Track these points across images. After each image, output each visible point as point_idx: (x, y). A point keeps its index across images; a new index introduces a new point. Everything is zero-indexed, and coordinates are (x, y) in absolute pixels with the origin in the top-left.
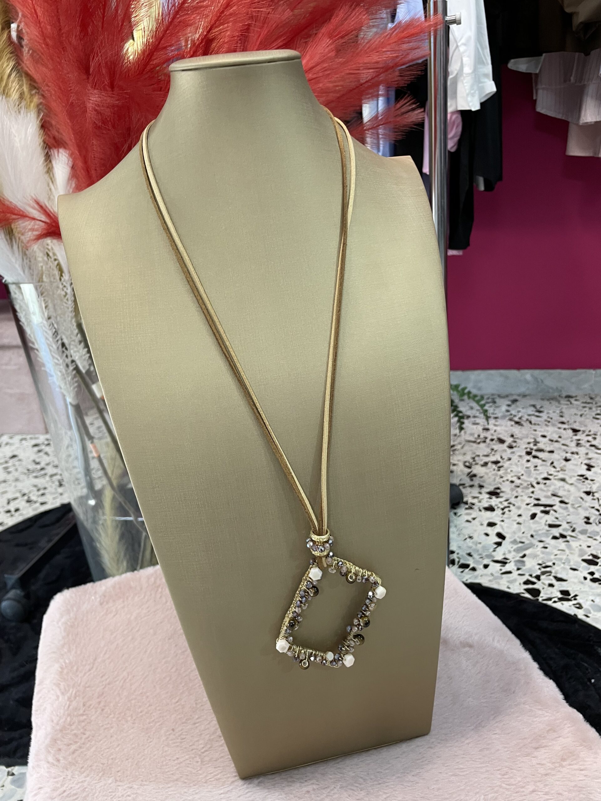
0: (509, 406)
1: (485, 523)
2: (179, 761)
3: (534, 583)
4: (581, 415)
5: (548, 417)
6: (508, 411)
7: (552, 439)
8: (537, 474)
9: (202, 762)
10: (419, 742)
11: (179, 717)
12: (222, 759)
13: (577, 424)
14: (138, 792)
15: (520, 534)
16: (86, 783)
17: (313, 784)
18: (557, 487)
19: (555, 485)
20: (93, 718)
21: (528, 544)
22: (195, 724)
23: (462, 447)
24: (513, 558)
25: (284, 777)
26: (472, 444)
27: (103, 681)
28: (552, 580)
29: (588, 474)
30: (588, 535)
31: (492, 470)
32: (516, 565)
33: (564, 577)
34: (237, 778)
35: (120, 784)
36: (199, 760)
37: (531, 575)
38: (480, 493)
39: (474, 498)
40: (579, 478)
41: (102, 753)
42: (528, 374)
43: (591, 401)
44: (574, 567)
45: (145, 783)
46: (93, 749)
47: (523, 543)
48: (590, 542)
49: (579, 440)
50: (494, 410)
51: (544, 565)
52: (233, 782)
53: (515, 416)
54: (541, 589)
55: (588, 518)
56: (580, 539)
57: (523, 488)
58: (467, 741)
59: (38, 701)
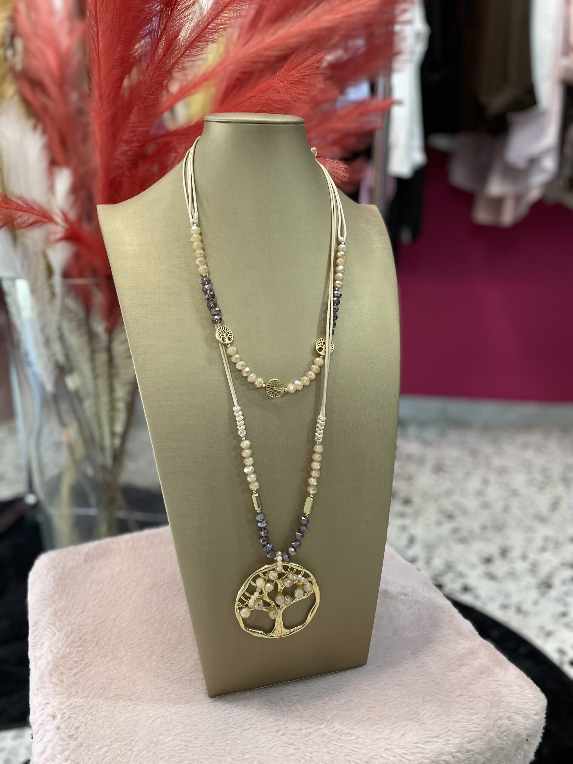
2: (170, 680)
11: (166, 647)
41: (101, 675)
46: (93, 672)
58: (407, 662)
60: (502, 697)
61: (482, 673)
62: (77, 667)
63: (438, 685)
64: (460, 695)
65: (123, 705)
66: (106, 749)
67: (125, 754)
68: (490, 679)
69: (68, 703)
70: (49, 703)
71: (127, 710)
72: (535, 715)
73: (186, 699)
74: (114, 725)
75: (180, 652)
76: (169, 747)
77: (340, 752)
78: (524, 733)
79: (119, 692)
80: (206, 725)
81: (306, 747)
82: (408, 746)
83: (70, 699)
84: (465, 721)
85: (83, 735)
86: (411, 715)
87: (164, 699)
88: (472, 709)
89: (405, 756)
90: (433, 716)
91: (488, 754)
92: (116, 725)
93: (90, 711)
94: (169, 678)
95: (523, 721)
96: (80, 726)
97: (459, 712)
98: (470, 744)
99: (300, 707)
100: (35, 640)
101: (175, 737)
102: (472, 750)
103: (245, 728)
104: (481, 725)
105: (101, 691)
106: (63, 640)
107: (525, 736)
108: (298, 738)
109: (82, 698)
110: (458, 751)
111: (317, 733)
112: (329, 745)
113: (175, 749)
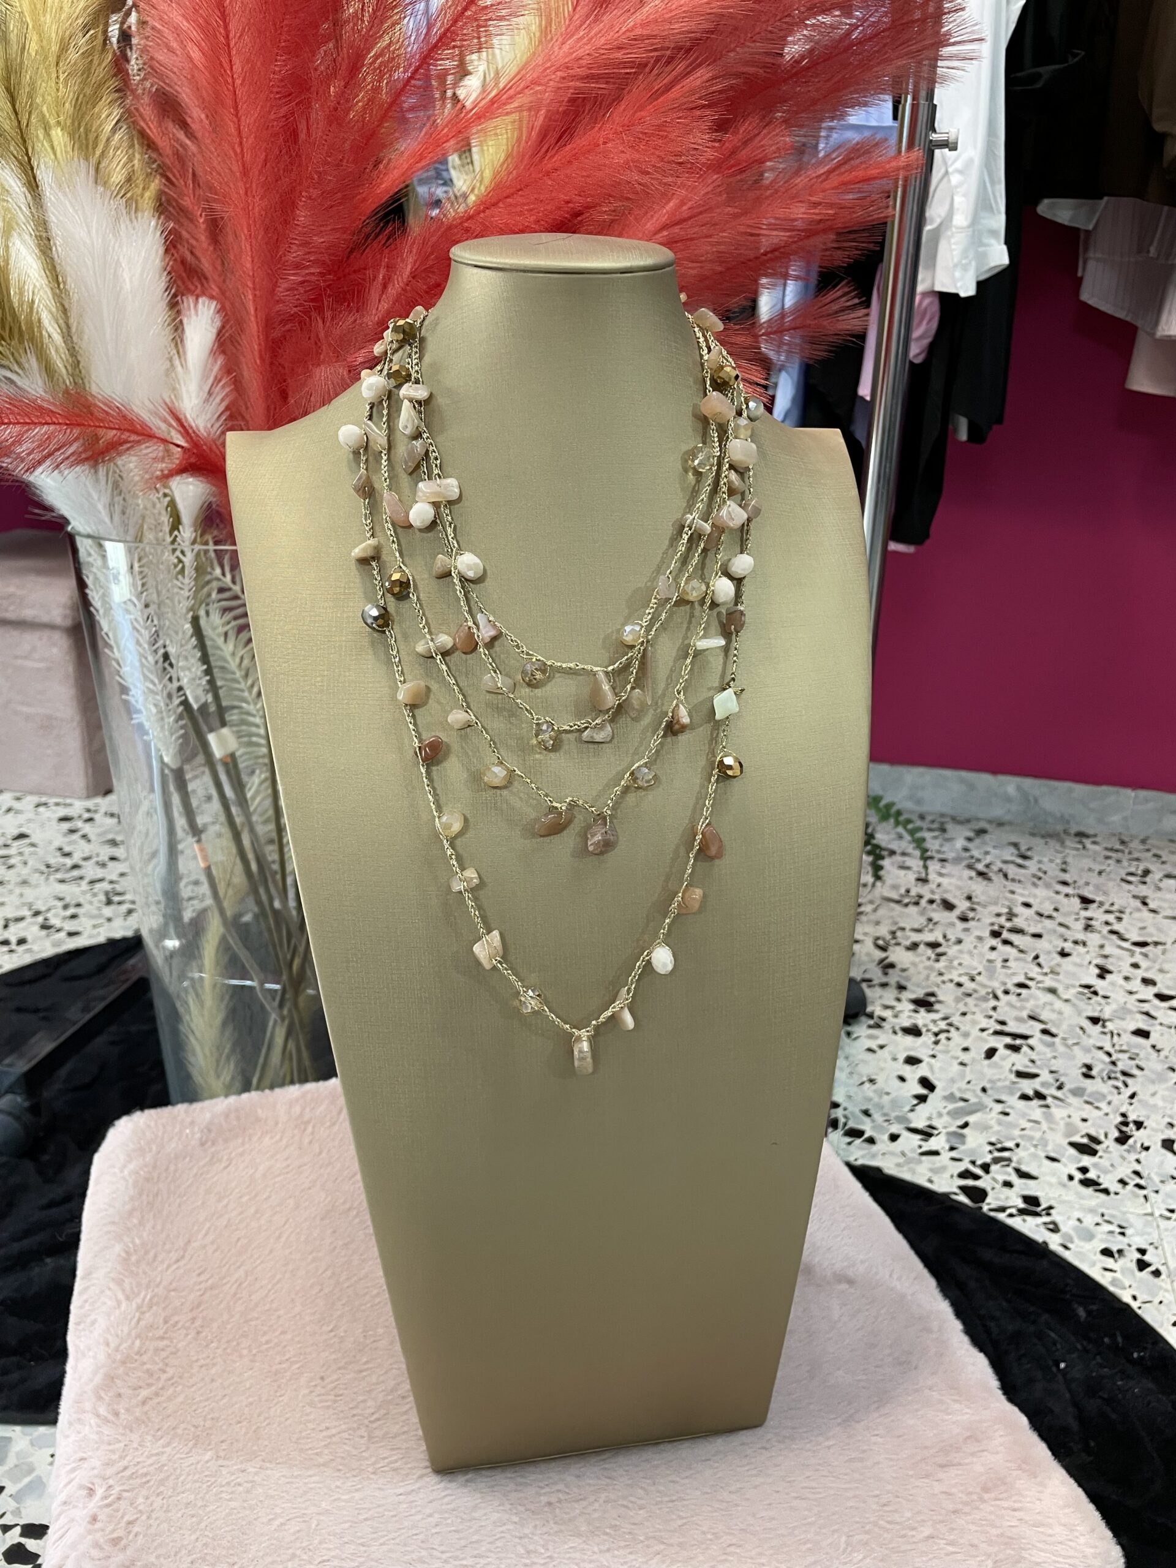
0: (969, 839)
1: (902, 1057)
2: (329, 1433)
3: (977, 1177)
4: (1100, 873)
5: (1040, 869)
6: (966, 850)
7: (1041, 911)
8: (1006, 975)
9: (370, 1437)
10: (744, 1436)
11: (333, 1356)
12: (404, 1437)
13: (1091, 888)
14: (256, 1478)
15: (963, 1085)
16: (165, 1455)
17: (559, 1491)
18: (1041, 1002)
19: (1036, 998)
20: (180, 1345)
21: (974, 1104)
22: (361, 1371)
23: (875, 910)
24: (945, 1127)
25: (509, 1475)
26: (893, 905)
27: (201, 1283)
28: (1010, 1175)
29: (1100, 985)
30: (1086, 1098)
31: (924, 958)
32: (948, 1141)
33: (1034, 1173)
34: (430, 1470)
35: (224, 1463)
36: (366, 1434)
37: (973, 1163)
38: (899, 1000)
39: (887, 1007)
40: (1081, 990)
41: (194, 1407)
42: (1010, 785)
43: (1121, 847)
44: (1053, 1155)
45: (268, 1465)
46: (181, 1399)
47: (966, 1100)
48: (1088, 1111)
49: (1091, 919)
50: (941, 846)
51: (999, 1146)
52: (421, 1477)
53: (979, 860)
54: (989, 1189)
55: (1089, 1067)
56: (1070, 1105)
57: (977, 999)
58: (827, 1443)
59: (81, 1307)
60: (1023, 1549)
61: (987, 1489)
62: (149, 1385)
63: (886, 1508)
64: (929, 1537)
69: (121, 1465)
70: (85, 1459)
71: (233, 1493)
85: (139, 1541)
92: (207, 1526)
93: (161, 1488)
96: (137, 1519)
100: (81, 1312)
106: (131, 1320)
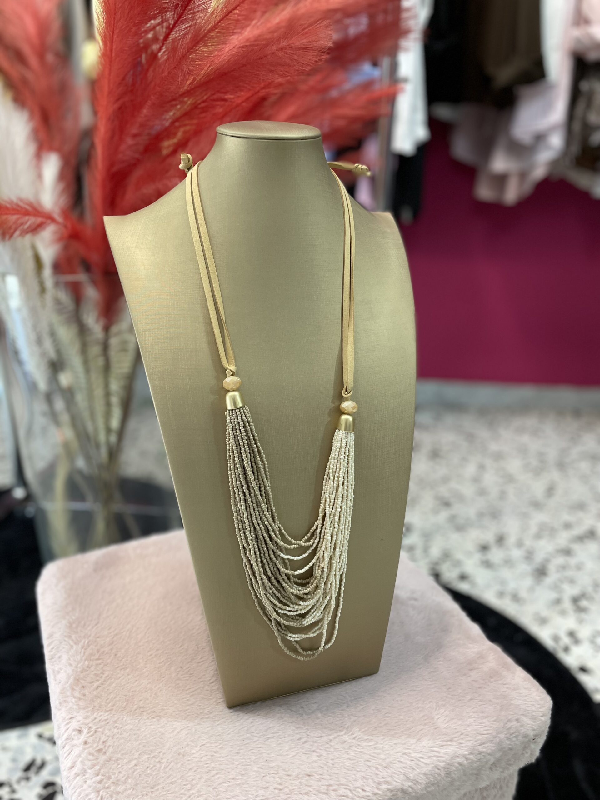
11: (185, 657)
20: (108, 662)
34: (226, 707)
41: (122, 688)
46: (114, 685)
60: (511, 700)
61: (491, 677)
62: (98, 680)
63: (450, 690)
64: (471, 699)
65: (147, 717)
66: (134, 762)
67: (154, 766)
68: (500, 682)
69: (92, 717)
70: (73, 718)
71: (151, 722)
72: (542, 716)
73: (208, 710)
74: (141, 737)
75: (199, 663)
76: (196, 757)
77: (360, 758)
78: (531, 734)
79: (142, 704)
80: (230, 736)
81: (328, 754)
82: (424, 750)
83: (94, 713)
84: (477, 724)
85: (111, 750)
86: (425, 720)
87: (187, 710)
88: (482, 712)
89: (422, 760)
90: (447, 720)
91: (498, 755)
92: (142, 738)
93: (116, 725)
94: (190, 689)
95: (530, 722)
96: (107, 740)
97: (471, 716)
98: (481, 747)
99: (320, 715)
100: (52, 653)
101: (202, 747)
102: (483, 752)
103: (268, 736)
104: (491, 728)
105: (125, 704)
106: (80, 653)
107: (532, 737)
108: (319, 746)
109: (106, 711)
110: (471, 754)
111: (337, 740)
112: (350, 752)
113: (202, 760)
